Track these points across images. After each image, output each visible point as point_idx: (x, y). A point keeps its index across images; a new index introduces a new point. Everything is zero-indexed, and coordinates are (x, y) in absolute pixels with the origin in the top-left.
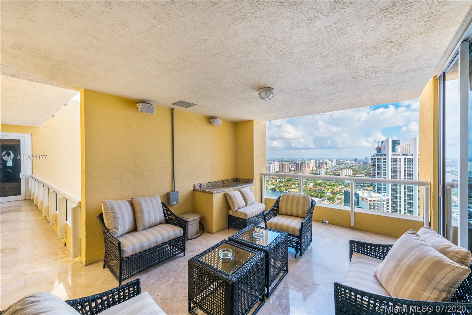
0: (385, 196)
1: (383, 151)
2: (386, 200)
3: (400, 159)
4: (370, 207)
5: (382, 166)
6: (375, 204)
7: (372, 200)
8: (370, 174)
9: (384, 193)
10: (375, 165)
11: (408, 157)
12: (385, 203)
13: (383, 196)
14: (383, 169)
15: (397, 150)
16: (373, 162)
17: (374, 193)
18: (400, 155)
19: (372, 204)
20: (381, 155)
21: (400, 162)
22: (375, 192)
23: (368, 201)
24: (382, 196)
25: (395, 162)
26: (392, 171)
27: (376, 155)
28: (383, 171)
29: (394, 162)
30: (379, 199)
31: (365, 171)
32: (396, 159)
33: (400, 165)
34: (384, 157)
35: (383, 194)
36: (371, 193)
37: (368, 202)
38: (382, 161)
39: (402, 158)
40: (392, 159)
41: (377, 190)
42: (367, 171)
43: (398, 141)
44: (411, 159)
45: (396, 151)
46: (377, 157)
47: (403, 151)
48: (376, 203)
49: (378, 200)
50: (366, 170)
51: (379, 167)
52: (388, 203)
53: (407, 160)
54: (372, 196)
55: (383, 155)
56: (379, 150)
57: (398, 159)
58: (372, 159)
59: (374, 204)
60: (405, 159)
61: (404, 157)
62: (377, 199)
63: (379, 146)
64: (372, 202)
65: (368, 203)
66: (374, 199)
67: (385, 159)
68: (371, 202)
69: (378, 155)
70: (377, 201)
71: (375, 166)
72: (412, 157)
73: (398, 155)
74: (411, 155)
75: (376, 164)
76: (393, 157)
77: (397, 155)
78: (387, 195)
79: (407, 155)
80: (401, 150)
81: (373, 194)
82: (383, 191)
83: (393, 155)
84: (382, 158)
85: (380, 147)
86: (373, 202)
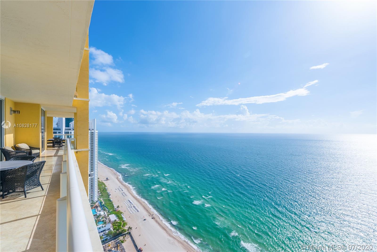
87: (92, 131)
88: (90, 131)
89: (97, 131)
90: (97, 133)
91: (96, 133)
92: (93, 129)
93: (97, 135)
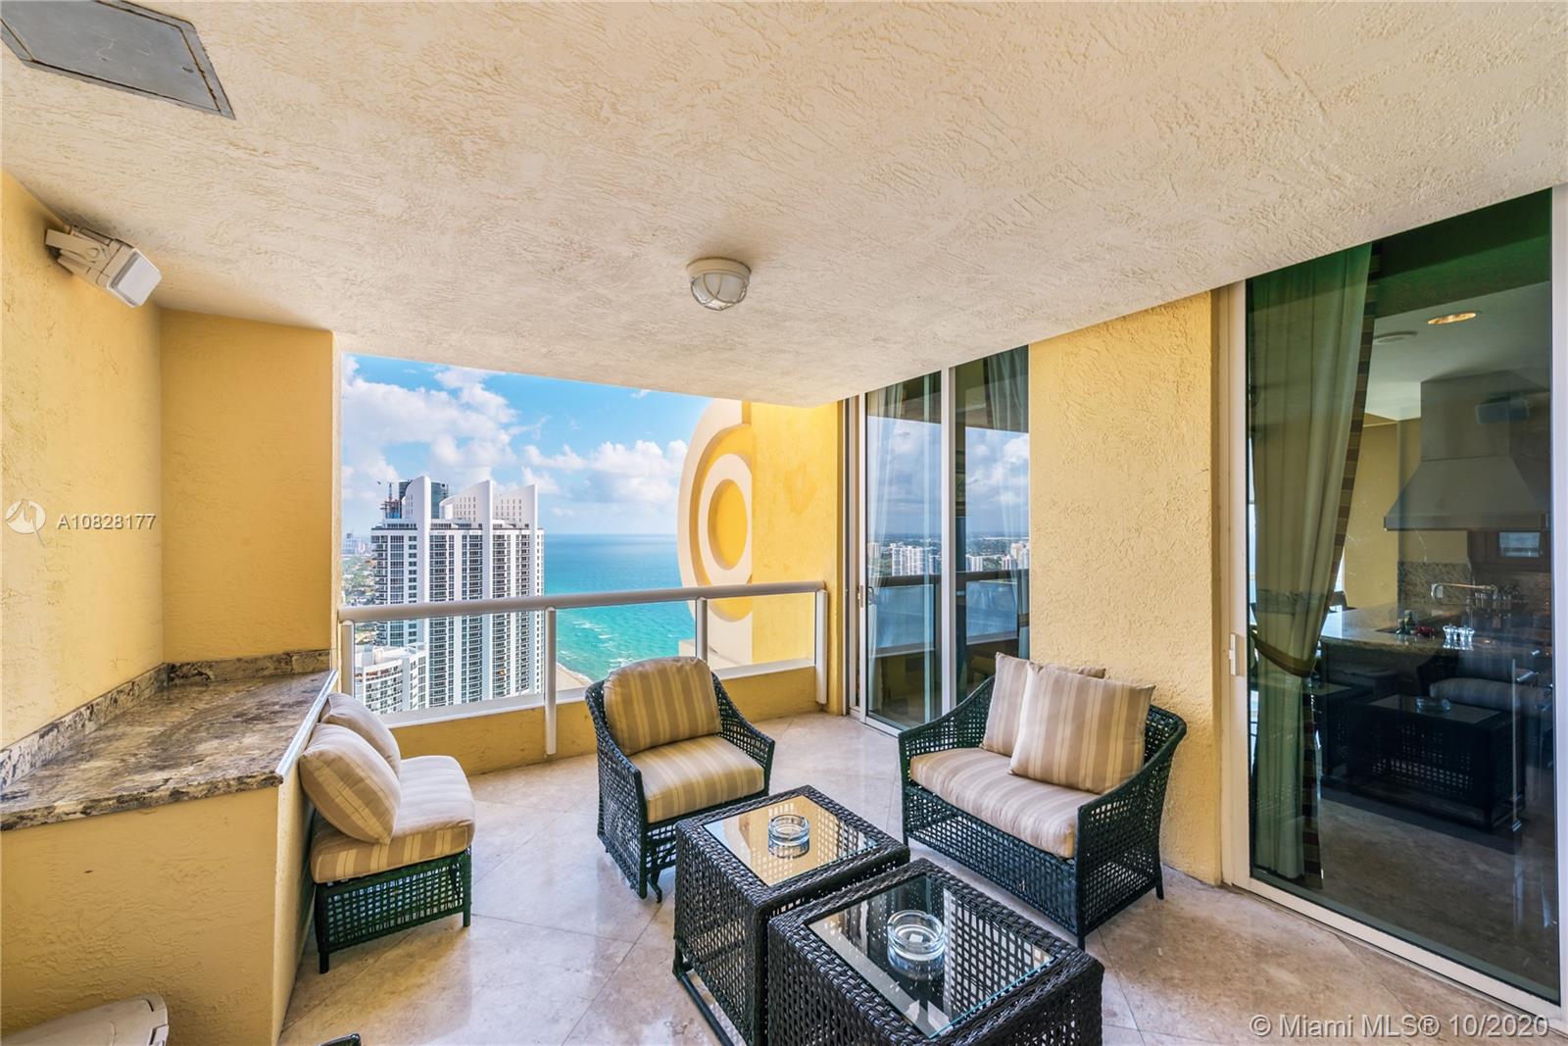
0: (414, 652)
1: (407, 512)
2: (417, 663)
3: (452, 538)
4: (370, 696)
5: (407, 560)
6: (386, 682)
7: (375, 673)
8: (362, 589)
9: (410, 641)
10: (384, 557)
11: (471, 533)
12: (415, 672)
13: (410, 651)
14: (407, 568)
15: (443, 513)
16: (380, 550)
17: (381, 648)
18: (453, 526)
19: (376, 684)
20: (403, 527)
21: (452, 546)
22: (384, 645)
23: (365, 677)
24: (406, 653)
25: (439, 546)
26: (431, 574)
27: (386, 527)
28: (407, 576)
29: (437, 546)
30: (398, 663)
31: (347, 580)
32: (444, 537)
33: (452, 554)
34: (412, 533)
35: (408, 646)
36: (374, 651)
37: (364, 680)
38: (407, 543)
39: (458, 535)
40: (431, 537)
41: (391, 635)
42: (352, 580)
43: (444, 486)
44: (477, 537)
45: (440, 515)
46: (390, 533)
47: (459, 516)
48: (389, 679)
49: (396, 668)
50: (350, 576)
51: (397, 564)
52: (422, 671)
53: (468, 539)
54: (378, 659)
55: (408, 525)
56: (394, 509)
57: (447, 539)
58: (375, 539)
59: (382, 683)
60: (464, 537)
61: (462, 532)
62: (390, 665)
63: (390, 498)
64: (377, 678)
65: (365, 683)
66: (384, 668)
67: (415, 539)
68: (373, 679)
69: (392, 527)
70: (393, 671)
71: (384, 562)
72: (479, 533)
73: (448, 527)
74: (477, 527)
75: (386, 555)
76: (436, 533)
77: (446, 525)
78: (421, 648)
79: (467, 527)
80: (454, 514)
81: (379, 652)
82: (406, 637)
83: (434, 527)
84: (406, 534)
85: (393, 500)
86: (381, 677)
87: (524, 532)
88: (517, 532)
89: (541, 532)
90: (540, 541)
91: (537, 540)
92: (527, 526)
93: (540, 548)
